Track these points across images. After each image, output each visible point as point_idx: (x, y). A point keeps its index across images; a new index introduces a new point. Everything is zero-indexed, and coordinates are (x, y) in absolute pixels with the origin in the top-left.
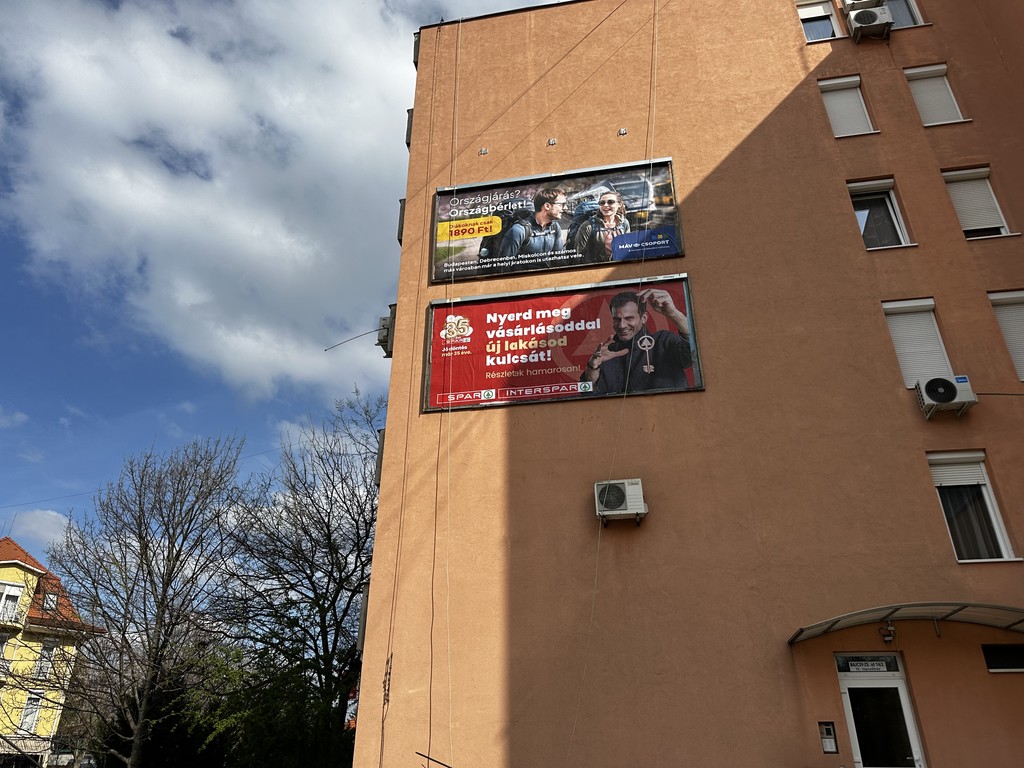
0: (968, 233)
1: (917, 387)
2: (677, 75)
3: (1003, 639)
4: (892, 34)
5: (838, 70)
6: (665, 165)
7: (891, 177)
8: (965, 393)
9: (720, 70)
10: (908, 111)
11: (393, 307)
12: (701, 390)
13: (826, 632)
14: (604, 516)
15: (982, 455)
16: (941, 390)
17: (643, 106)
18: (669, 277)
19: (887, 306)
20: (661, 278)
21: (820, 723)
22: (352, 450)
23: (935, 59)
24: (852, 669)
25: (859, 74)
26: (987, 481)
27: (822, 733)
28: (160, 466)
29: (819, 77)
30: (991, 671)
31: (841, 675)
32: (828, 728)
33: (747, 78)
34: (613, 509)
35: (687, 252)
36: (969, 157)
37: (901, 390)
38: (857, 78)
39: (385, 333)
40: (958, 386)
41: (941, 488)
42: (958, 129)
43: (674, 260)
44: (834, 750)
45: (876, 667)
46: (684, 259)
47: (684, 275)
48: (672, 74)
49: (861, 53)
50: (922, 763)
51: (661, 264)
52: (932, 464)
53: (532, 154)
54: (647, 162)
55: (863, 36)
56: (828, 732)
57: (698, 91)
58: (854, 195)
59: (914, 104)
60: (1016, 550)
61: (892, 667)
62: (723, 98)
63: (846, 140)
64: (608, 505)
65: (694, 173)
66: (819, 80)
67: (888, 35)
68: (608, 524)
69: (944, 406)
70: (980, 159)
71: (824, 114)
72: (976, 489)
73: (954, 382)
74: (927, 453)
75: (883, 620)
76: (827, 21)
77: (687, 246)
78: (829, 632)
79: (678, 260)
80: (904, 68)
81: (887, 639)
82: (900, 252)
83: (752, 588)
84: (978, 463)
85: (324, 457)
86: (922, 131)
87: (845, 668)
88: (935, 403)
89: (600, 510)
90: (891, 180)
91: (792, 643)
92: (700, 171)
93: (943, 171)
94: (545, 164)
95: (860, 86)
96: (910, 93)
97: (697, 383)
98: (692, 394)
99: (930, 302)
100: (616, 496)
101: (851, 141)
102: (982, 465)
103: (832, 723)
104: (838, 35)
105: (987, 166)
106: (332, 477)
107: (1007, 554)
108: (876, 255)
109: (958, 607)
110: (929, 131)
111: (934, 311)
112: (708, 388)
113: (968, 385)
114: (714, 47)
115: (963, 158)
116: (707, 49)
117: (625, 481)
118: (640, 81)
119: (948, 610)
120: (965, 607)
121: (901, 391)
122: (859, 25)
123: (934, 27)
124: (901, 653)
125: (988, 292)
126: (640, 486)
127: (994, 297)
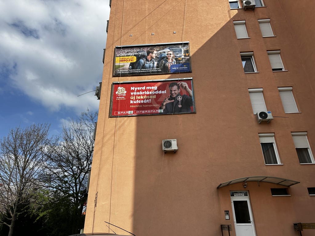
0: (273, 70)
1: (257, 114)
2: (191, 16)
3: (276, 187)
4: (255, 9)
5: (239, 18)
6: (187, 44)
7: (253, 52)
8: (270, 116)
9: (205, 15)
10: (258, 32)
11: (101, 83)
12: (195, 113)
13: (228, 185)
14: (165, 150)
15: (273, 134)
16: (263, 115)
17: (181, 25)
18: (187, 78)
19: (250, 90)
20: (185, 79)
21: (225, 211)
22: (86, 128)
23: (267, 17)
24: (235, 195)
25: (245, 20)
26: (275, 142)
27: (225, 214)
28: (22, 132)
29: (234, 20)
30: (273, 196)
31: (231, 197)
32: (227, 212)
33: (213, 19)
34: (167, 148)
35: (193, 71)
36: (275, 47)
38: (245, 21)
39: (98, 92)
40: (268, 114)
41: (262, 144)
42: (272, 39)
43: (189, 73)
44: (229, 219)
45: (241, 195)
46: (192, 73)
47: (192, 78)
48: (190, 16)
49: (246, 14)
50: (253, 222)
51: (185, 74)
52: (260, 137)
53: (147, 37)
54: (182, 42)
55: (247, 8)
56: (227, 214)
57: (198, 22)
58: (242, 56)
59: (260, 30)
60: (281, 162)
61: (246, 195)
62: (205, 24)
63: (240, 40)
64: (166, 147)
65: (196, 47)
66: (233, 21)
67: (254, 9)
68: (166, 152)
69: (264, 120)
70: (278, 48)
71: (234, 31)
72: (271, 144)
73: (267, 113)
74: (259, 133)
75: (244, 181)
76: (237, 3)
77: (193, 69)
78: (229, 185)
79: (190, 74)
80: (258, 19)
81: (245, 187)
82: (254, 74)
83: (207, 172)
84: (272, 136)
85: (77, 130)
86: (262, 39)
87: (233, 195)
88: (262, 119)
89: (164, 148)
90: (253, 53)
91: (218, 188)
92: (197, 46)
93: (267, 51)
94: (150, 41)
95: (245, 24)
96: (259, 27)
97: (194, 111)
98: (192, 114)
99: (262, 89)
100: (169, 144)
101: (242, 40)
102: (274, 137)
103: (228, 211)
104: (240, 8)
105: (280, 50)
106: (79, 137)
107: (279, 163)
108: (247, 75)
109: (264, 178)
110: (264, 39)
111: (263, 92)
112: (197, 113)
113: (271, 114)
114: (203, 8)
115: (273, 47)
116: (201, 9)
117: (172, 140)
118: (181, 17)
119: (262, 178)
120: (267, 177)
121: (252, 115)
122: (246, 5)
123: (267, 8)
124: (249, 191)
125: (278, 87)
126: (176, 142)
127: (279, 89)
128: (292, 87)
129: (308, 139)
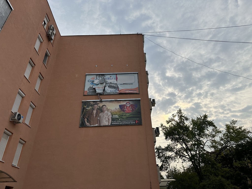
4: (50, 41)
5: (42, 36)
6: (12, 9)
7: (35, 65)
10: (43, 56)
15: (11, 134)
16: (19, 117)
19: (19, 90)
25: (43, 41)
37: (10, 111)
38: (42, 41)
49: (46, 38)
58: (30, 62)
63: (35, 50)
66: (40, 33)
69: (18, 121)
71: (36, 41)
80: (47, 49)
82: (27, 81)
84: (9, 135)
88: (17, 119)
93: (40, 73)
99: (24, 95)
105: (43, 78)
108: (25, 78)
110: (43, 63)
113: (23, 119)
123: (53, 47)
125: (31, 102)
128: (36, 106)
129: (22, 147)
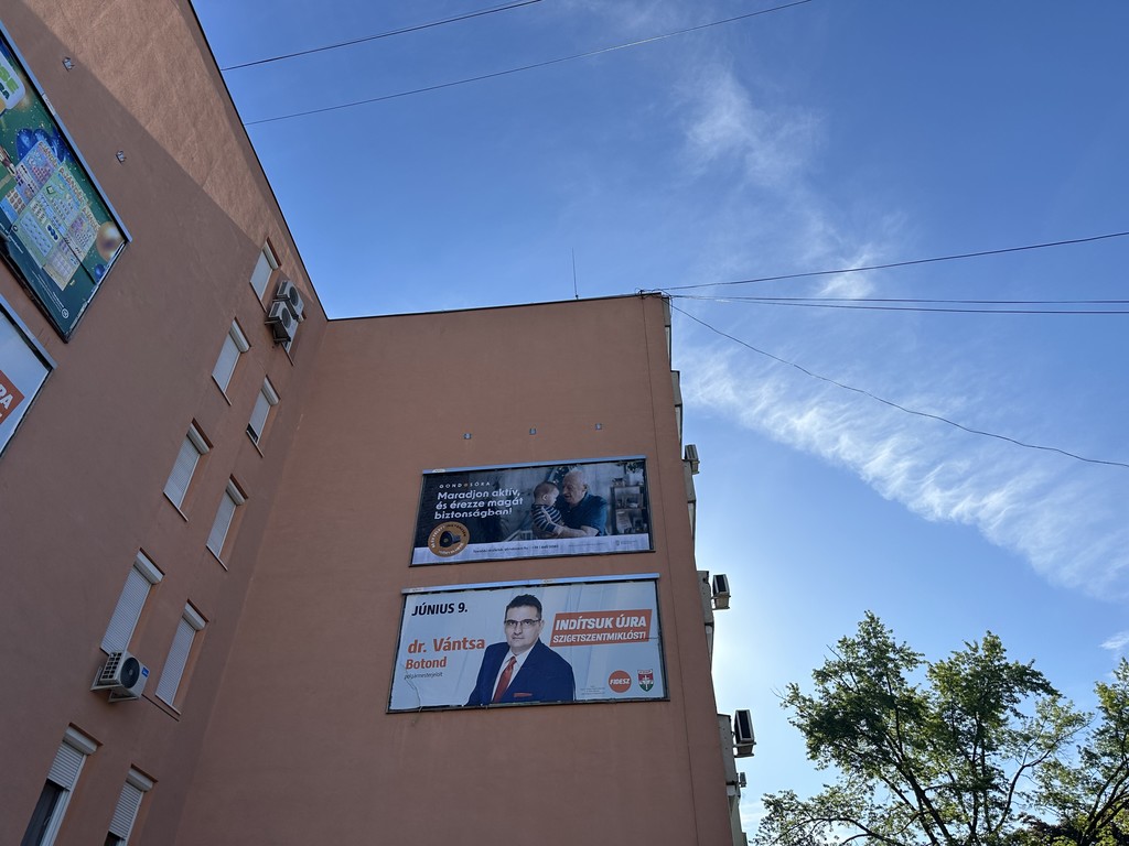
4: (279, 344)
5: (247, 327)
7: (210, 446)
15: (93, 748)
16: (131, 673)
19: (141, 556)
23: (280, 391)
25: (250, 346)
26: (72, 789)
29: (238, 318)
35: (71, 342)
37: (97, 645)
38: (247, 347)
40: (141, 674)
41: (48, 782)
43: (58, 338)
46: (65, 347)
49: (262, 334)
52: (65, 741)
58: (188, 436)
59: (255, 404)
63: (214, 386)
67: (281, 342)
69: (123, 689)
71: (220, 348)
73: (141, 671)
74: (71, 725)
77: (75, 335)
79: (59, 341)
80: (267, 376)
84: (83, 754)
86: (244, 433)
88: (120, 681)
90: (208, 450)
93: (232, 477)
95: (242, 353)
96: (257, 397)
99: (159, 576)
102: (85, 757)
111: (153, 585)
113: (145, 680)
115: (244, 480)
121: (94, 649)
123: (292, 368)
125: (189, 602)
127: (188, 608)
128: (206, 621)
129: (140, 806)
